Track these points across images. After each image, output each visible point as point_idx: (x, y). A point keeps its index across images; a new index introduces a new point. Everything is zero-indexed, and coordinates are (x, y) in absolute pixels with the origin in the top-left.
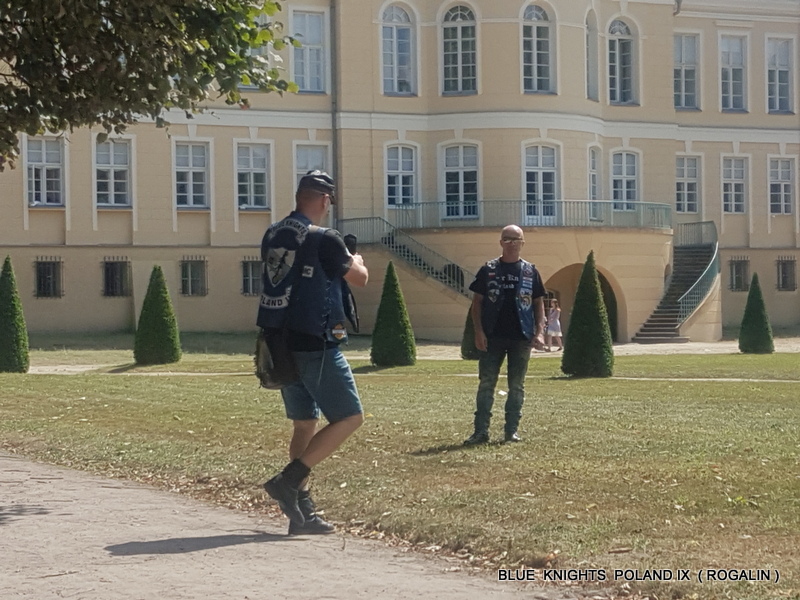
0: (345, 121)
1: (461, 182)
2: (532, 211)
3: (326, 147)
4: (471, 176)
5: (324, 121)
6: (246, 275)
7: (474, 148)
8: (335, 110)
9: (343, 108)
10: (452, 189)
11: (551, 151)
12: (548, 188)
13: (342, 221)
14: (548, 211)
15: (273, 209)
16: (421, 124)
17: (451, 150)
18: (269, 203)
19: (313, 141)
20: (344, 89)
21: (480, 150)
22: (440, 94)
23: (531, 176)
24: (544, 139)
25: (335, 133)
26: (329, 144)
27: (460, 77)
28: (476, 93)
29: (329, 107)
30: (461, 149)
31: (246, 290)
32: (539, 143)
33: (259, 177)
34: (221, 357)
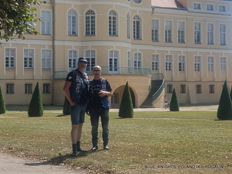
0: (57, 43)
1: (90, 61)
2: (111, 70)
3: (51, 50)
4: (93, 60)
5: (50, 43)
6: (26, 88)
7: (94, 51)
8: (53, 40)
9: (56, 39)
11: (117, 52)
12: (115, 63)
13: (55, 72)
14: (116, 70)
15: (35, 68)
16: (79, 44)
17: (88, 52)
18: (34, 67)
19: (47, 49)
20: (56, 33)
21: (96, 52)
22: (85, 36)
23: (111, 60)
24: (114, 49)
25: (53, 46)
26: (52, 49)
27: (90, 31)
28: (95, 35)
29: (52, 39)
30: (90, 52)
31: (26, 92)
32: (113, 50)
33: (31, 59)
34: (18, 112)
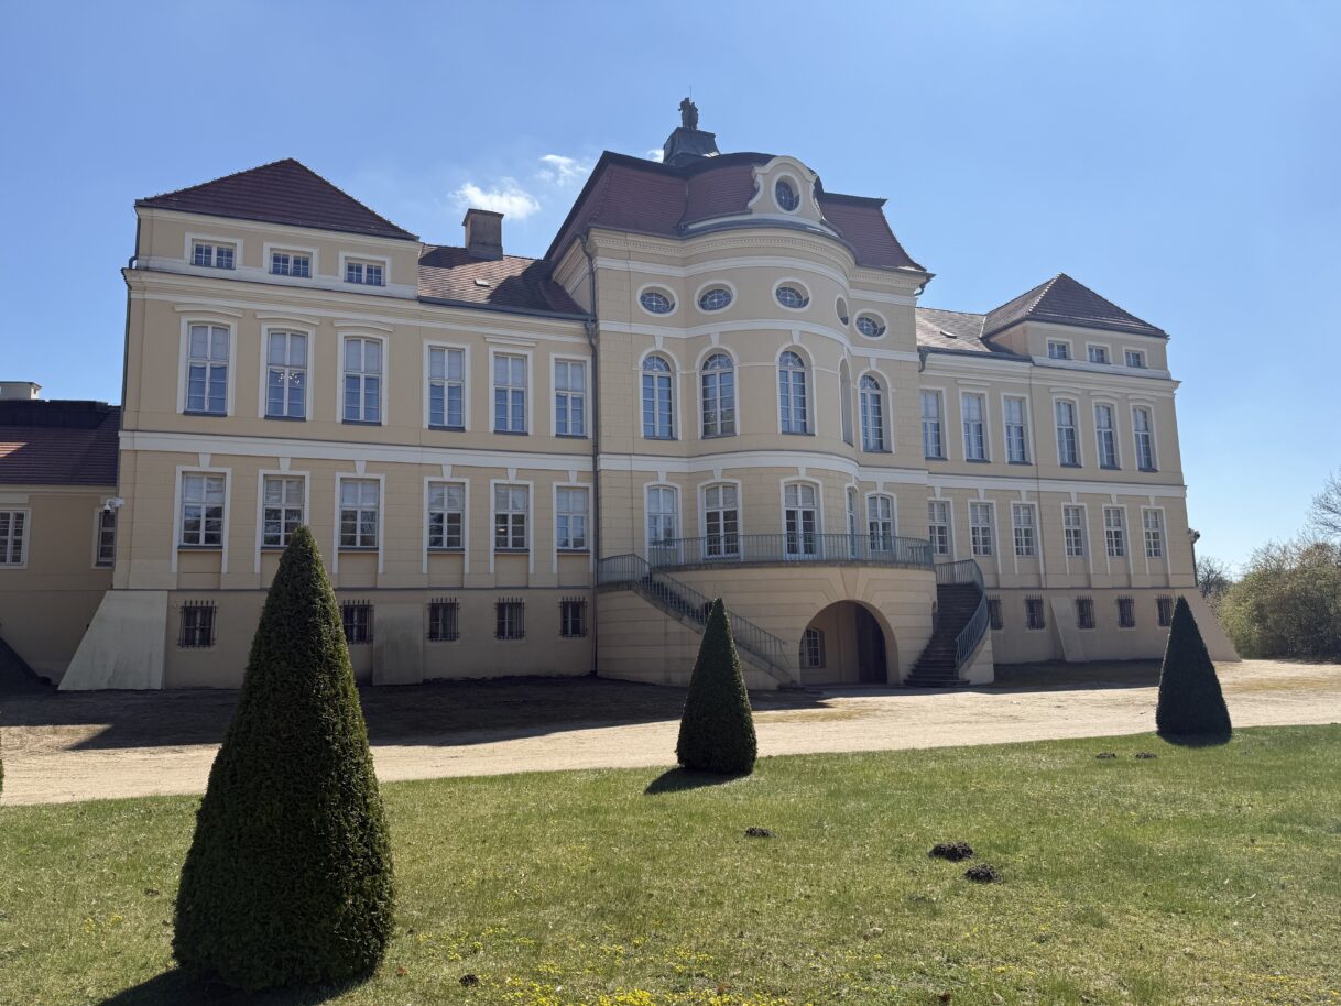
0: (605, 463)
1: (722, 522)
2: (792, 549)
3: (587, 489)
4: (731, 516)
5: (586, 464)
7: (734, 487)
8: (596, 453)
9: (603, 450)
10: (713, 529)
11: (810, 489)
12: (808, 527)
13: (603, 560)
14: (809, 549)
15: (531, 550)
16: (680, 466)
17: (712, 490)
18: (528, 545)
19: (573, 482)
20: (604, 431)
21: (739, 489)
22: (700, 437)
23: (791, 514)
24: (803, 476)
25: (596, 474)
26: (591, 486)
27: (717, 425)
28: (735, 435)
29: (591, 452)
30: (721, 489)
32: (800, 481)
33: (520, 519)
